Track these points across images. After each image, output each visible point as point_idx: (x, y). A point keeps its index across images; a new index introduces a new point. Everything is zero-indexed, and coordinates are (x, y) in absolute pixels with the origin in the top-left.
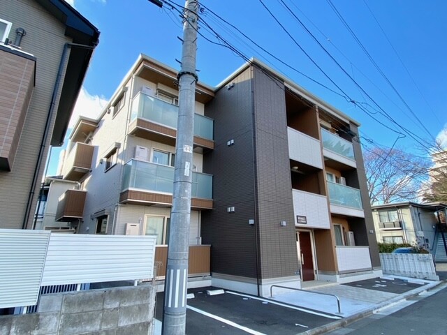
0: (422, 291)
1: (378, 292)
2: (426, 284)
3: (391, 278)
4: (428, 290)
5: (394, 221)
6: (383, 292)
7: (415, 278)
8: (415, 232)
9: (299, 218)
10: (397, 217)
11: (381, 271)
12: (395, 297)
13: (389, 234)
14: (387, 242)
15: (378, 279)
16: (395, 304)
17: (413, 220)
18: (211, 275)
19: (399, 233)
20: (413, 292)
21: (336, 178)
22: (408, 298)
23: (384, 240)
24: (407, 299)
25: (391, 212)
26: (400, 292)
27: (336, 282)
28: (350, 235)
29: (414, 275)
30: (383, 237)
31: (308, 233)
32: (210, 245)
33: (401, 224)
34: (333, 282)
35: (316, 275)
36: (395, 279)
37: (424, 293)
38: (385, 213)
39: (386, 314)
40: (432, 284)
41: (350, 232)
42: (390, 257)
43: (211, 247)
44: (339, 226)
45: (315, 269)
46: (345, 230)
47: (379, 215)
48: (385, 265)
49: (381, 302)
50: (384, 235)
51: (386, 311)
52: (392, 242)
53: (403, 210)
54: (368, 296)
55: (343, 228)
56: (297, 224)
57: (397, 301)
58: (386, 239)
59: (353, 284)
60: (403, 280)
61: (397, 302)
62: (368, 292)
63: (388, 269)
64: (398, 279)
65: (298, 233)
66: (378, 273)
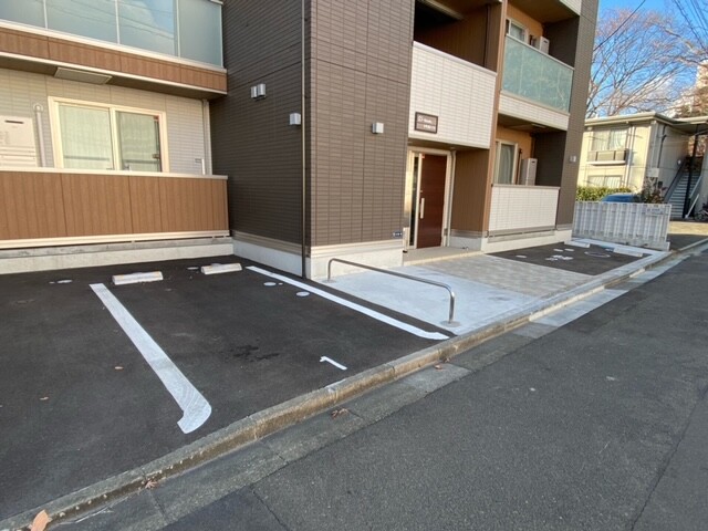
0: (638, 270)
1: (554, 271)
2: (645, 255)
3: (585, 243)
4: (647, 268)
5: (616, 148)
6: (564, 272)
7: (627, 244)
8: (646, 168)
9: (420, 118)
10: (623, 142)
11: (569, 233)
12: (585, 282)
13: (601, 171)
14: (592, 186)
15: (562, 245)
16: (581, 296)
17: (650, 147)
18: (231, 235)
19: (620, 170)
20: (621, 271)
21: (531, 37)
22: (609, 285)
23: (588, 182)
24: (606, 287)
25: (617, 133)
26: (595, 271)
27: (479, 249)
28: (531, 165)
29: (625, 238)
30: (589, 177)
31: (444, 159)
32: (226, 177)
33: (627, 155)
34: (472, 250)
35: (444, 238)
36: (591, 245)
37: (639, 273)
38: (604, 135)
39: (557, 324)
40: (656, 256)
41: (530, 160)
42: (593, 208)
43: (229, 182)
44: (512, 147)
45: (445, 226)
46: (523, 156)
47: (594, 138)
48: (579, 222)
49: (553, 294)
50: (591, 173)
51: (558, 315)
52: (601, 186)
53: (638, 128)
54: (531, 278)
55: (520, 152)
56: (412, 133)
57: (586, 291)
58: (593, 180)
59: (511, 255)
60: (604, 248)
61: (588, 294)
62: (534, 270)
63: (583, 227)
64: (597, 247)
65: (421, 158)
66: (564, 236)
